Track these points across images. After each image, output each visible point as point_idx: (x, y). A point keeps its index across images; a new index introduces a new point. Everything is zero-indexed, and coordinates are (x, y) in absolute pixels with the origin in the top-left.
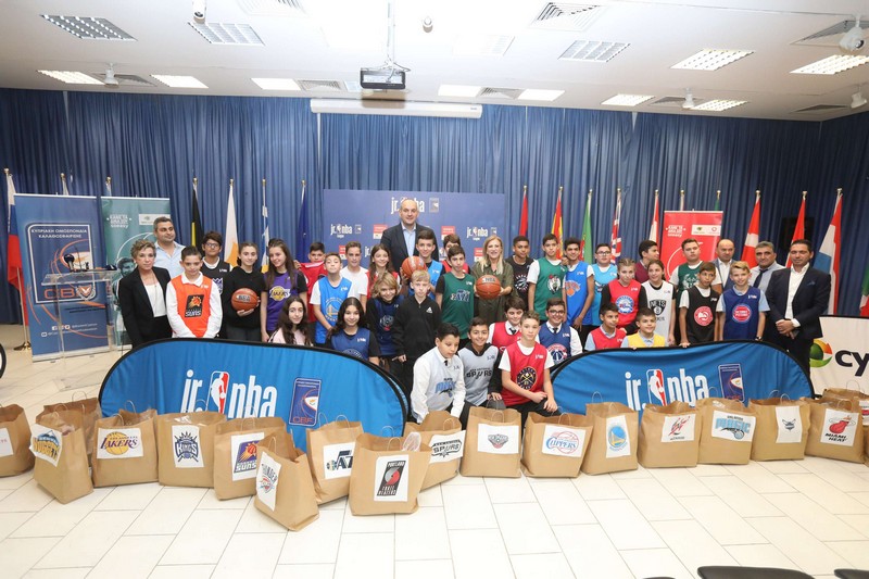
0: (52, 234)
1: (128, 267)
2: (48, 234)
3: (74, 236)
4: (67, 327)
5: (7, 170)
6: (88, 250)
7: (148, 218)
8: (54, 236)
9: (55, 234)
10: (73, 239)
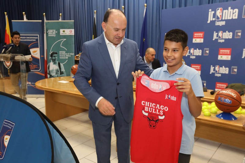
0: (25, 39)
1: (55, 57)
2: (24, 39)
3: (33, 40)
4: (30, 83)
5: (24, 13)
6: (38, 47)
7: (64, 31)
8: (26, 40)
9: (26, 39)
10: (32, 42)
